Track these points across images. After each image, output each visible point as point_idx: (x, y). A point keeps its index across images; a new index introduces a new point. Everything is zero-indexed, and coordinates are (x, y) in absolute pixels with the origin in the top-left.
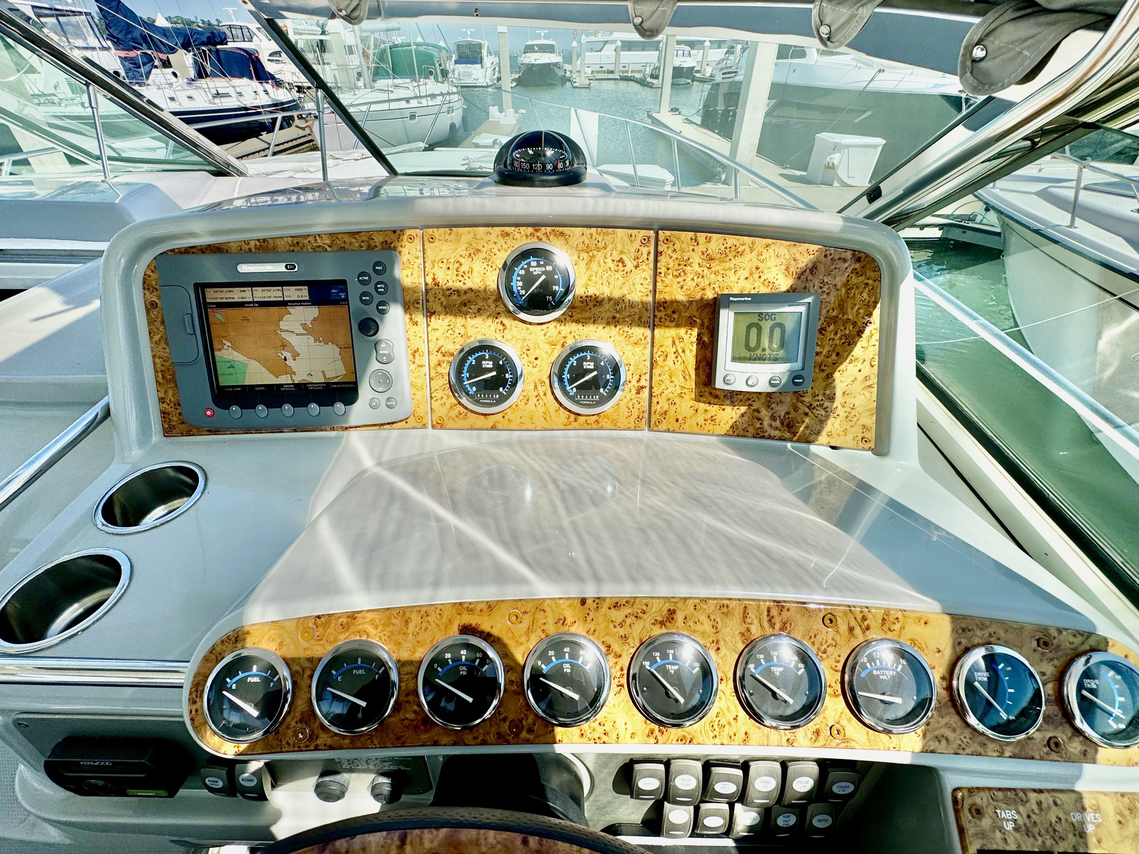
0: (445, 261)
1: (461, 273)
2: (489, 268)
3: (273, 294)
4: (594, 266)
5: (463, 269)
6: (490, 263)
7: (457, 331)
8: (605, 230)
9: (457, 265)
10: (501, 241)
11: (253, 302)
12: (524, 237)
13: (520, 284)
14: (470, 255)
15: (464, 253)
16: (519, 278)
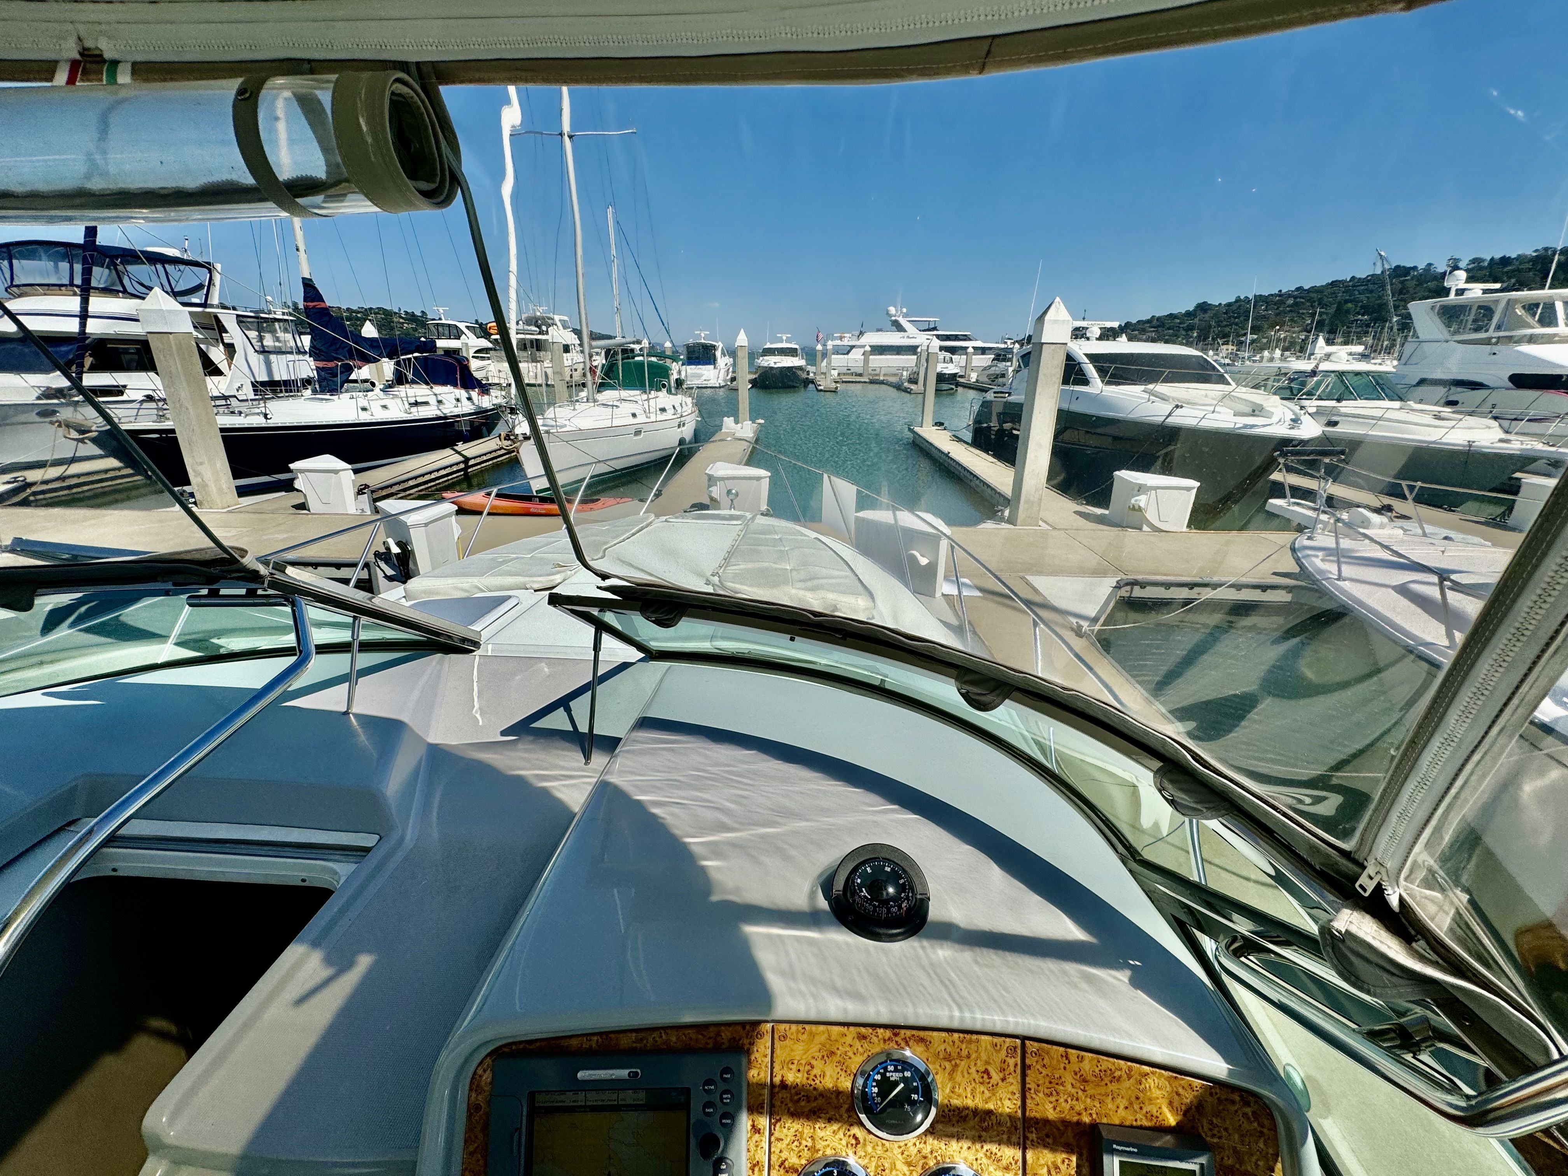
0: (796, 1062)
1: (812, 1077)
2: (843, 1073)
3: (609, 1098)
4: (958, 1077)
5: (814, 1072)
6: (844, 1068)
7: (804, 1143)
8: (968, 1036)
9: (808, 1068)
10: (857, 1044)
11: (585, 1107)
12: (882, 1041)
13: (875, 1090)
14: (823, 1057)
15: (817, 1054)
16: (874, 1084)
